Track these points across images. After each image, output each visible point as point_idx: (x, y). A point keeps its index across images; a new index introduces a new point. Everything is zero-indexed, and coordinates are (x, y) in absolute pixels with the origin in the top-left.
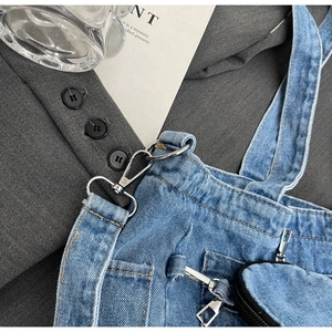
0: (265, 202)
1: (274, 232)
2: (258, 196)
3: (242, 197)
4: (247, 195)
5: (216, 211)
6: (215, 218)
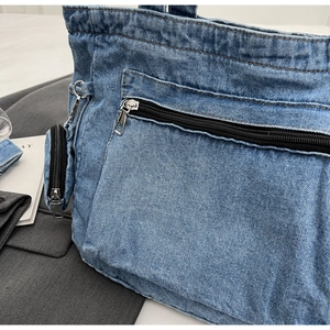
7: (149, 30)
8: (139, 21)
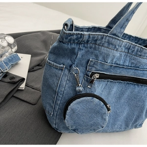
0: (116, 38)
1: (117, 49)
2: (113, 36)
3: (107, 38)
4: (109, 36)
5: (96, 44)
6: (95, 47)
7: (112, 44)
8: (108, 40)
